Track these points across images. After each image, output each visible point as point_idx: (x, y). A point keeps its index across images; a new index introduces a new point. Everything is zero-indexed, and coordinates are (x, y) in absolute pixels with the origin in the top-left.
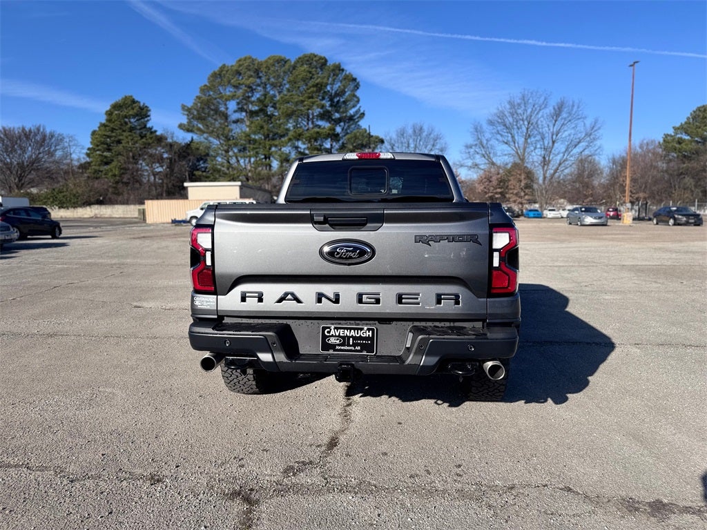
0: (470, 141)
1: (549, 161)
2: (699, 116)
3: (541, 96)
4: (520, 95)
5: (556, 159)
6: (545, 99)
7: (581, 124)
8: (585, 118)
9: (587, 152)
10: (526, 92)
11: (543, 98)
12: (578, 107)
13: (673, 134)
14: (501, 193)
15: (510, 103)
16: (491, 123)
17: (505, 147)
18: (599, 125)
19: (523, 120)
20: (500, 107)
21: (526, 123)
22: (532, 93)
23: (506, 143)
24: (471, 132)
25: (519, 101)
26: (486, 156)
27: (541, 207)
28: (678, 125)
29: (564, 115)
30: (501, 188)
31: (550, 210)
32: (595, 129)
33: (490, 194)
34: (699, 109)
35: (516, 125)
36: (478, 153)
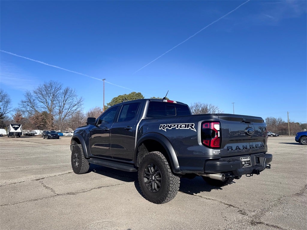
0: (24, 99)
1: (62, 112)
2: (115, 101)
3: (58, 84)
4: (49, 83)
5: (65, 112)
6: (60, 86)
7: (75, 98)
8: (77, 96)
9: (78, 110)
10: (52, 82)
11: (59, 85)
12: (74, 92)
13: (107, 106)
14: (43, 125)
15: (44, 85)
16: (35, 92)
17: (42, 104)
18: (83, 100)
19: (50, 93)
20: (40, 86)
21: (52, 95)
22: (54, 83)
23: (43, 102)
24: (25, 95)
25: (49, 85)
26: (33, 107)
27: (62, 131)
28: (108, 103)
29: (68, 94)
30: (43, 122)
31: (66, 133)
32: (81, 101)
33: (38, 125)
34: (114, 98)
35: (48, 95)
36: (28, 105)
